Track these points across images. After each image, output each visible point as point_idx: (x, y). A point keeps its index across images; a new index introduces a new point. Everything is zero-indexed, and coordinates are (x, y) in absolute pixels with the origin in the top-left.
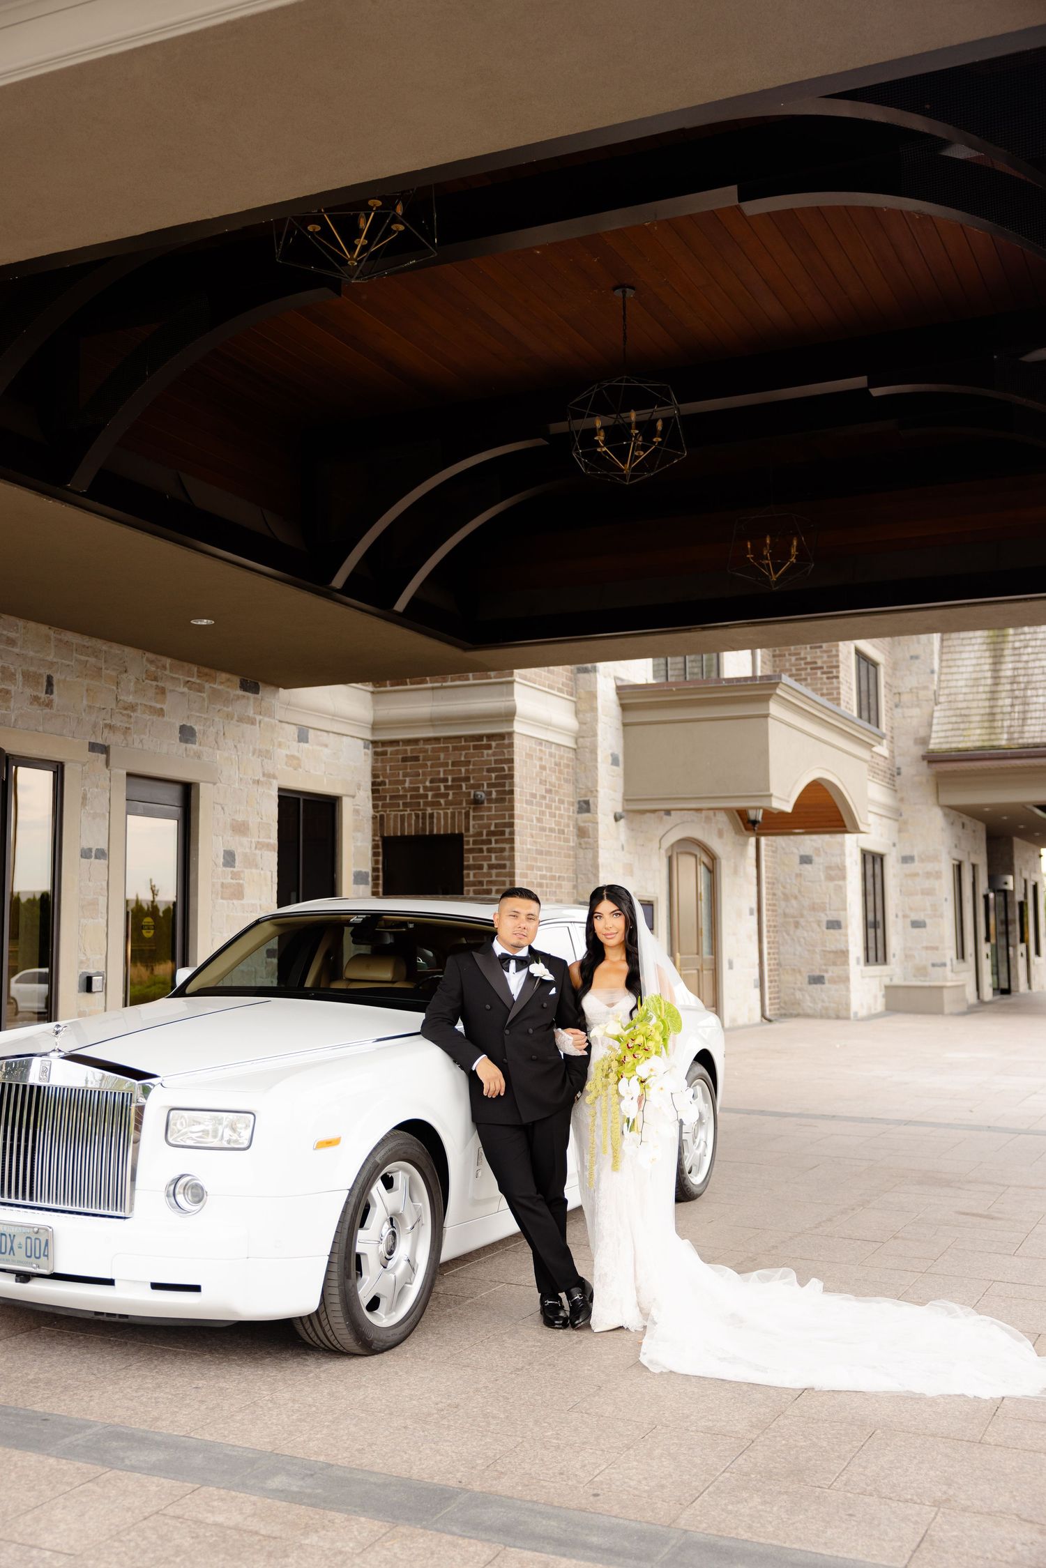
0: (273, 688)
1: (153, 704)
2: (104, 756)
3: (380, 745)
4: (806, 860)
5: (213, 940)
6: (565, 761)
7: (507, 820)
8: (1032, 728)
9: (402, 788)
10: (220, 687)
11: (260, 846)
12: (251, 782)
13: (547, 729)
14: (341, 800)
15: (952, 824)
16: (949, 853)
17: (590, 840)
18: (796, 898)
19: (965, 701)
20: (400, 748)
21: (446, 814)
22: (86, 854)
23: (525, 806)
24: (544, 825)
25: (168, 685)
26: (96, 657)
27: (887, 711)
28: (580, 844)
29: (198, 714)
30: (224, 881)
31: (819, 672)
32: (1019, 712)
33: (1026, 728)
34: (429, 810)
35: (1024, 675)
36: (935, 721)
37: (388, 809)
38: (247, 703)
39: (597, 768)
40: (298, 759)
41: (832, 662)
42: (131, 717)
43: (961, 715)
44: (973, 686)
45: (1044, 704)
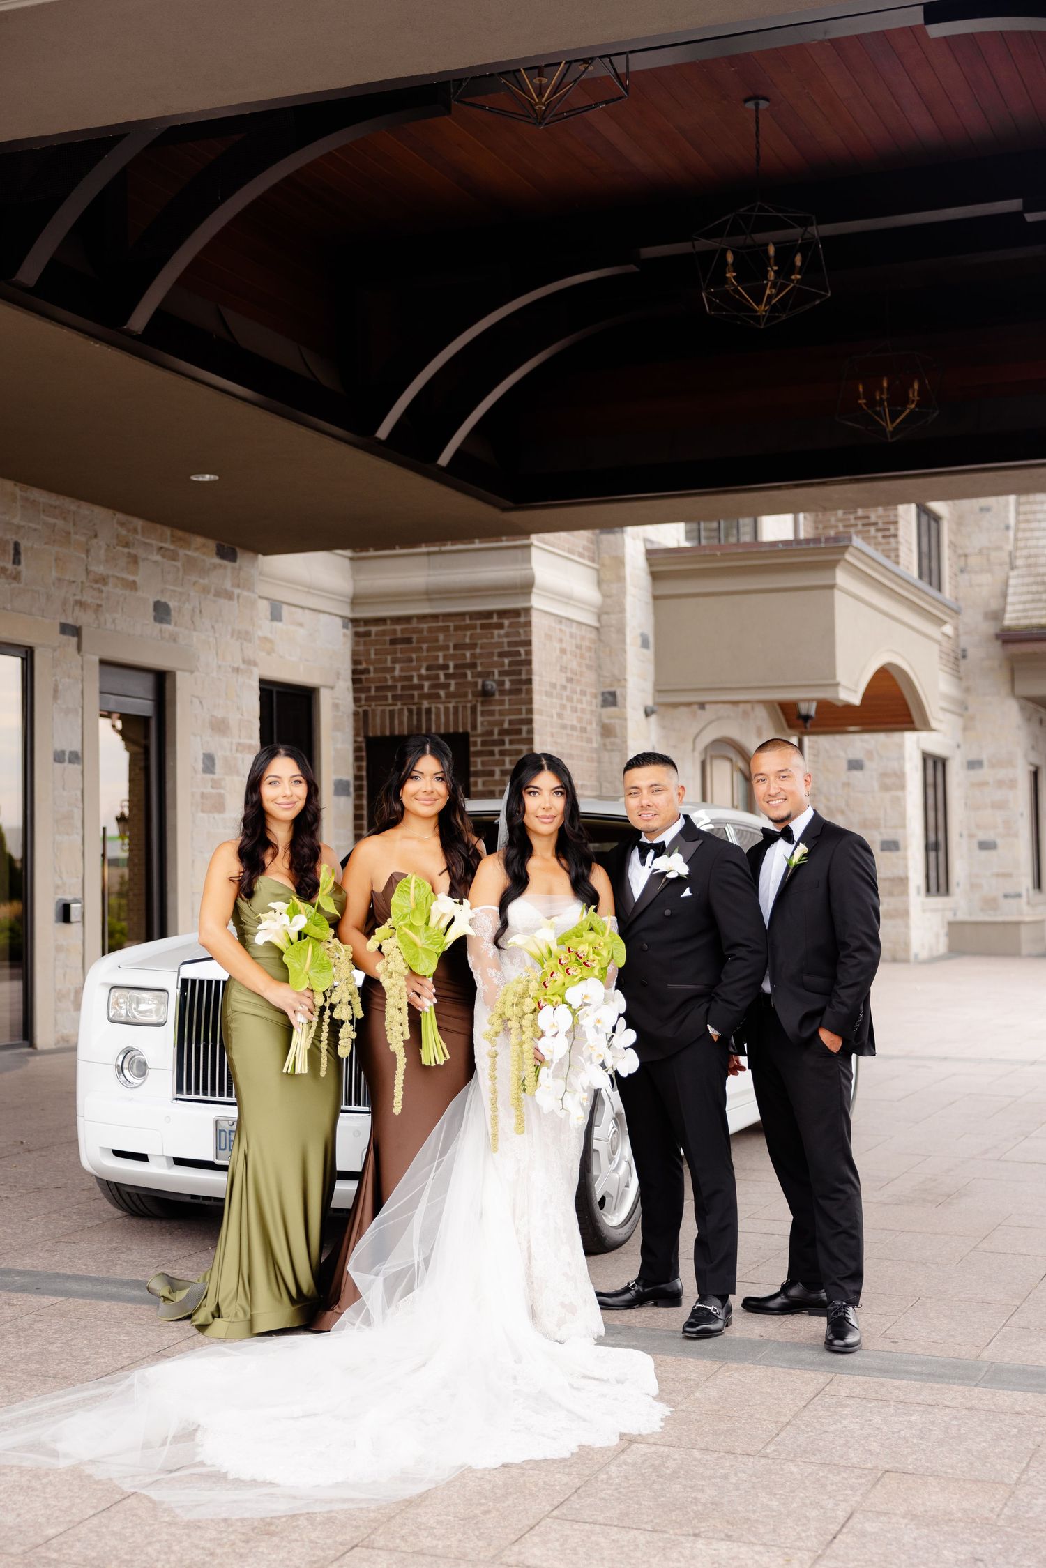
0: (251, 555)
1: (125, 575)
2: (75, 640)
3: (362, 623)
4: (855, 765)
5: (193, 862)
6: (586, 643)
7: (524, 716)
9: (391, 677)
10: (196, 554)
11: (241, 747)
12: (230, 670)
13: (567, 604)
14: (319, 692)
15: (1029, 720)
16: (1026, 756)
17: (617, 740)
18: (843, 812)
20: (388, 627)
21: (447, 709)
22: (59, 757)
23: (544, 698)
24: (565, 722)
25: (140, 552)
26: (64, 519)
27: (951, 578)
28: (605, 745)
29: (172, 588)
30: (205, 791)
31: (872, 529)
34: (425, 704)
36: (1011, 590)
37: (373, 704)
38: (223, 574)
39: (624, 651)
40: (270, 641)
41: (889, 516)
42: (101, 591)
43: (1043, 583)
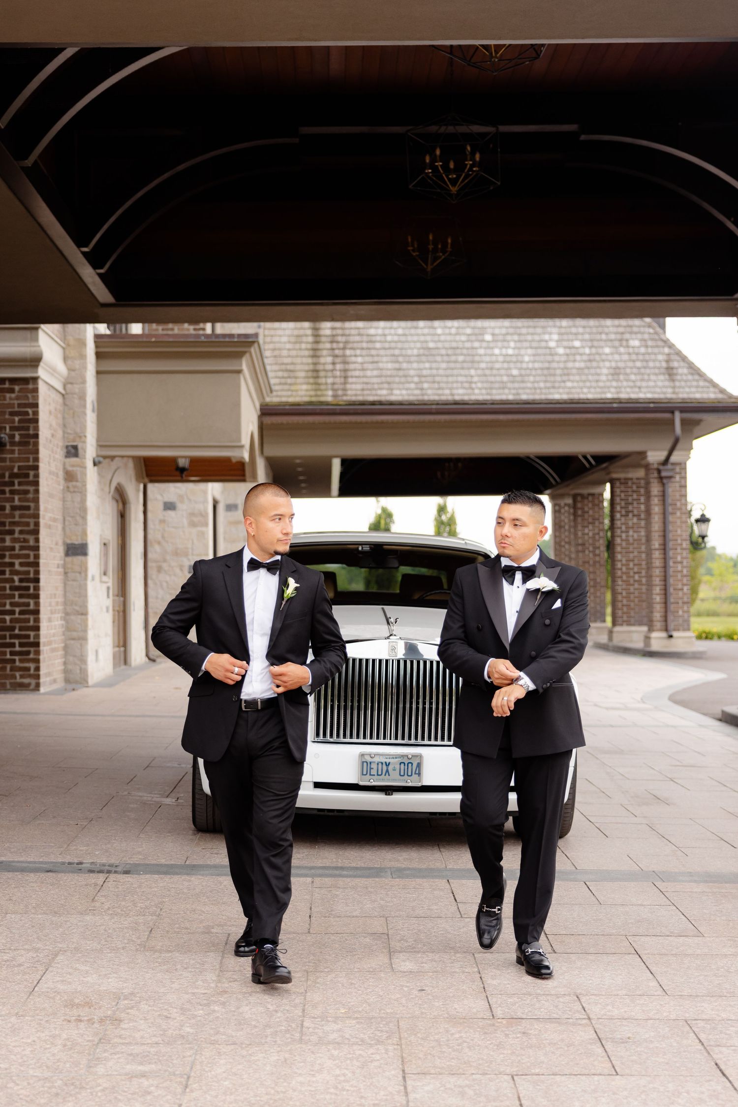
4: (169, 506)
6: (59, 406)
7: (31, 463)
8: (354, 386)
13: (52, 375)
17: (78, 484)
19: (289, 356)
24: (51, 468)
32: (340, 371)
33: (348, 386)
35: (343, 335)
39: (85, 414)
43: (287, 370)
44: (296, 343)
45: (362, 363)
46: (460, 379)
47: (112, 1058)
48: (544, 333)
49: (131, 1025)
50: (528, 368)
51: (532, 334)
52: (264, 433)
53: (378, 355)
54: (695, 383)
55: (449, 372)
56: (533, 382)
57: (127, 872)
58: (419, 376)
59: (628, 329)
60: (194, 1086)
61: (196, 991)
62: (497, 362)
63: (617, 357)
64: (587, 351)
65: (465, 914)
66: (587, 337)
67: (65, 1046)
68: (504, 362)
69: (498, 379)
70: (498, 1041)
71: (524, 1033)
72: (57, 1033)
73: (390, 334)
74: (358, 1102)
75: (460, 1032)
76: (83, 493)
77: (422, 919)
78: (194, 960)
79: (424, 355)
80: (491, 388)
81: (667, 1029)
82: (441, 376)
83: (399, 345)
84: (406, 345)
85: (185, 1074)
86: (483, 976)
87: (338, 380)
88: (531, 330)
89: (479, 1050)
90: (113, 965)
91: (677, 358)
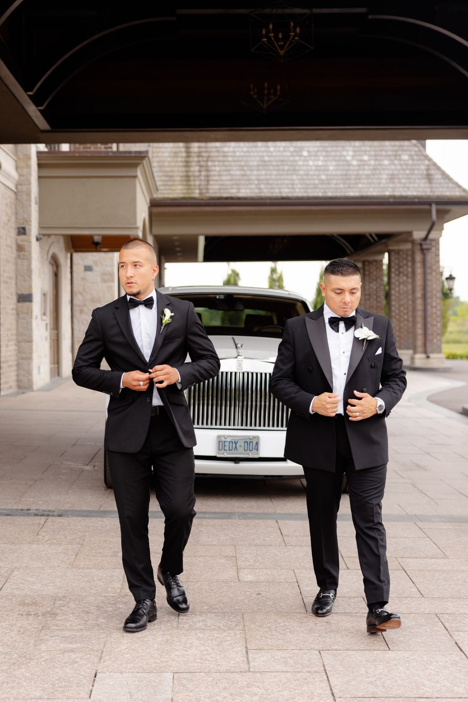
4: (88, 269)
6: (13, 200)
8: (213, 187)
13: (8, 179)
17: (26, 253)
19: (169, 166)
28: (19, 255)
32: (205, 176)
33: (210, 187)
35: (206, 152)
39: (31, 205)
43: (168, 176)
44: (174, 157)
45: (219, 171)
46: (286, 182)
47: (51, 640)
48: (343, 150)
49: (64, 617)
50: (332, 175)
51: (336, 151)
52: (153, 218)
53: (230, 166)
54: (446, 185)
55: (278, 177)
56: (336, 184)
57: (60, 516)
58: (258, 180)
59: (401, 148)
60: (106, 658)
61: (107, 595)
62: (311, 170)
63: (393, 167)
64: (373, 163)
65: (288, 543)
66: (372, 153)
67: (19, 631)
68: (316, 170)
69: (312, 182)
70: (310, 628)
71: (327, 622)
72: (14, 622)
73: (239, 151)
74: (216, 668)
75: (284, 622)
76: (29, 259)
77: (259, 546)
78: (105, 574)
79: (262, 166)
80: (307, 188)
81: (423, 620)
82: (273, 180)
83: (245, 159)
84: (249, 159)
85: (100, 650)
86: (300, 585)
87: (203, 183)
88: (335, 149)
89: (297, 633)
90: (51, 577)
91: (434, 167)
